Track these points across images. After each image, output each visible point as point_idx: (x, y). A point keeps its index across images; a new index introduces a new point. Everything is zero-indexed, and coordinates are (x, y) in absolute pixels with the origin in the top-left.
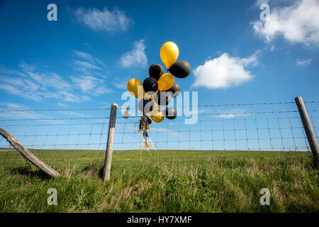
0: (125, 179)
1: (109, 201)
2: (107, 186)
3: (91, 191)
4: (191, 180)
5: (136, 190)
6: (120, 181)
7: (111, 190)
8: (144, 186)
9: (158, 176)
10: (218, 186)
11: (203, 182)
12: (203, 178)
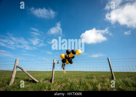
0: (58, 82)
1: (55, 88)
2: (54, 84)
3: (49, 86)
4: (77, 83)
5: (62, 85)
6: (57, 83)
7: (55, 86)
8: (64, 84)
9: (68, 82)
10: (84, 84)
11: (80, 83)
12: (80, 82)
